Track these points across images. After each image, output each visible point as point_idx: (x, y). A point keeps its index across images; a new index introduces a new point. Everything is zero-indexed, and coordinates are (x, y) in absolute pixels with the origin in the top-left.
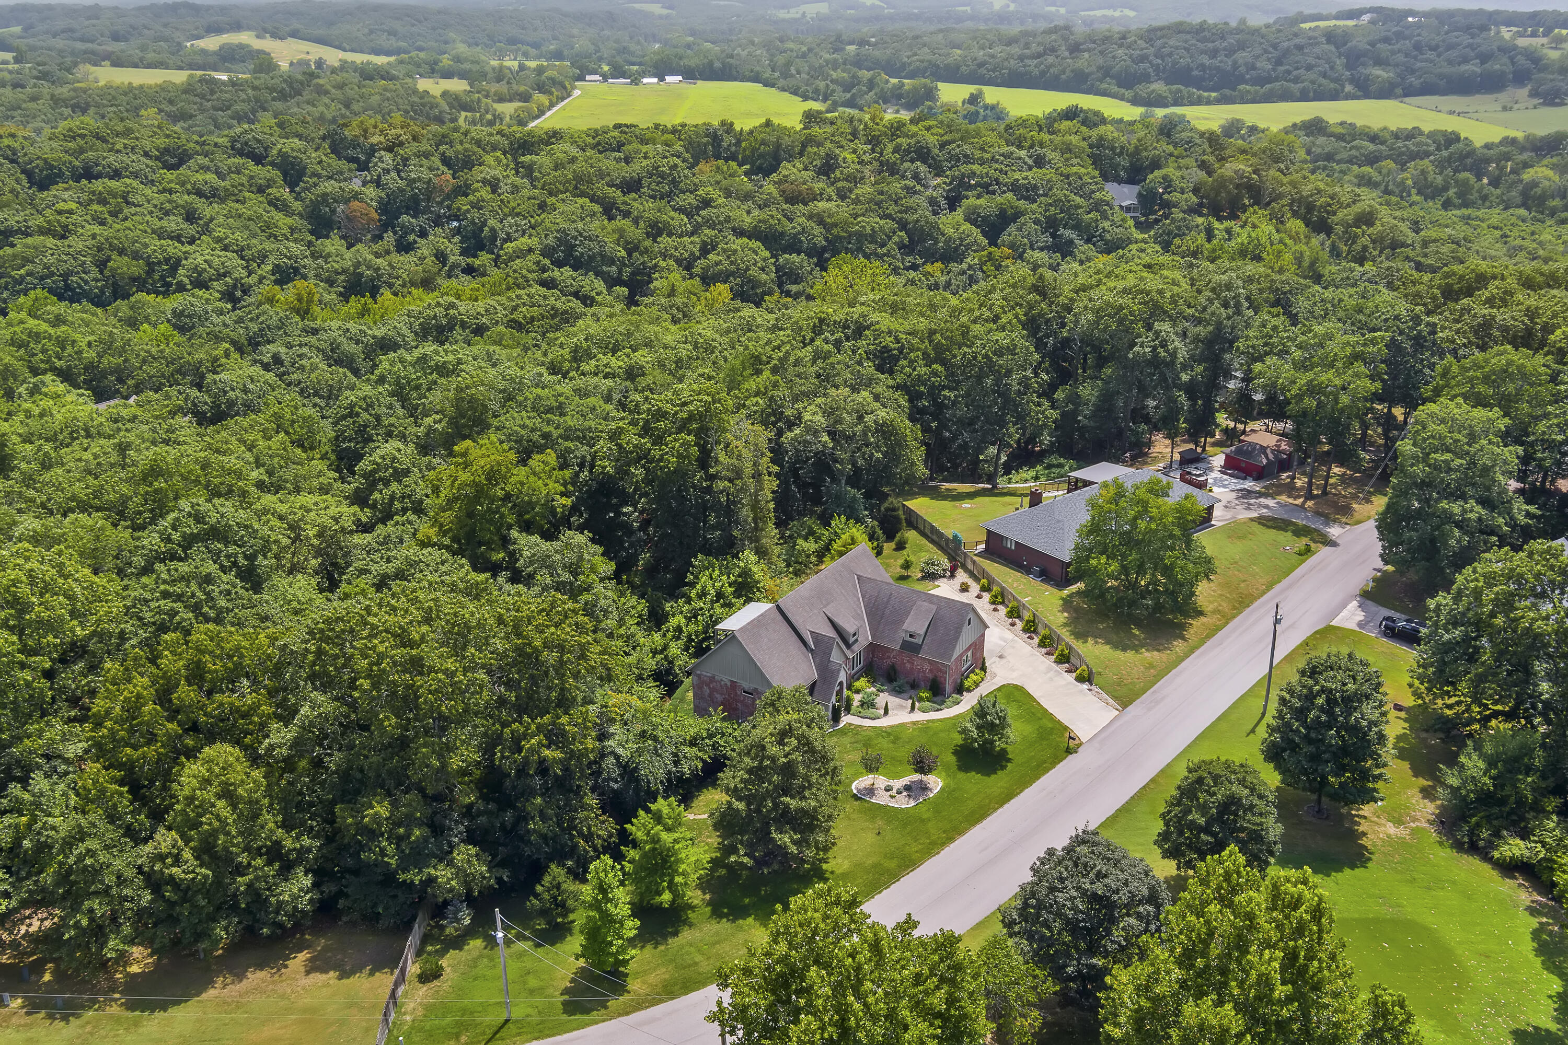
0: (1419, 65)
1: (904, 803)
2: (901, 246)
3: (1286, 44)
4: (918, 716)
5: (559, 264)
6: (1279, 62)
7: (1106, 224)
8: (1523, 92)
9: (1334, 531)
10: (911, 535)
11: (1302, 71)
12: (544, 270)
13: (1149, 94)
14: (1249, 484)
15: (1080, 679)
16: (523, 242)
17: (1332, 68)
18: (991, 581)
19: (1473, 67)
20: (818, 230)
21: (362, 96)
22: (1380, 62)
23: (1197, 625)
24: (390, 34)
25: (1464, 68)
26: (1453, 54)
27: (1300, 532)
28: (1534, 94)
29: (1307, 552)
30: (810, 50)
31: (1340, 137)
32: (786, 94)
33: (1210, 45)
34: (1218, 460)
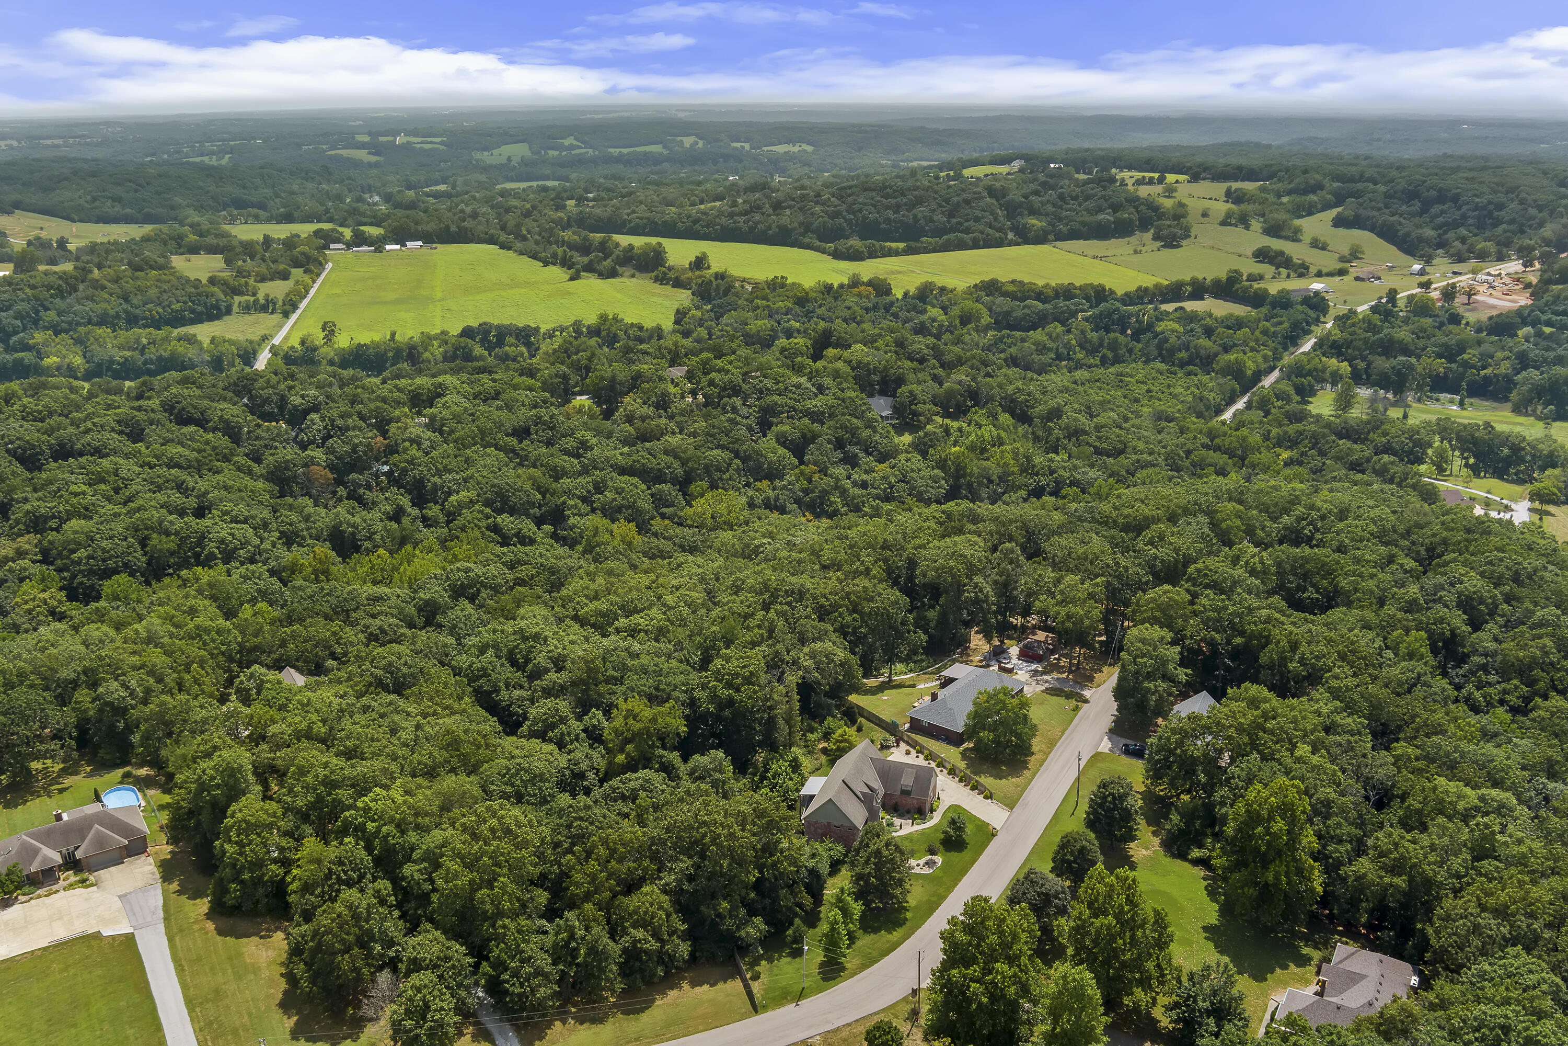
0: (1065, 213)
1: (927, 871)
2: (738, 470)
3: (956, 199)
4: (916, 828)
5: (499, 512)
6: (951, 215)
7: (877, 437)
8: (1149, 235)
9: (1087, 693)
10: (861, 720)
11: (971, 223)
12: (487, 517)
13: (848, 249)
14: (1034, 666)
15: (986, 797)
16: (464, 495)
17: (996, 219)
18: (922, 747)
19: (1106, 217)
20: (676, 464)
21: (139, 289)
22: (1033, 212)
23: (1033, 760)
24: (114, 200)
25: (1101, 217)
26: (1090, 204)
27: (1068, 696)
28: (1156, 238)
29: (1077, 709)
30: (534, 207)
31: (1014, 297)
32: (525, 259)
33: (893, 201)
34: (1014, 651)
